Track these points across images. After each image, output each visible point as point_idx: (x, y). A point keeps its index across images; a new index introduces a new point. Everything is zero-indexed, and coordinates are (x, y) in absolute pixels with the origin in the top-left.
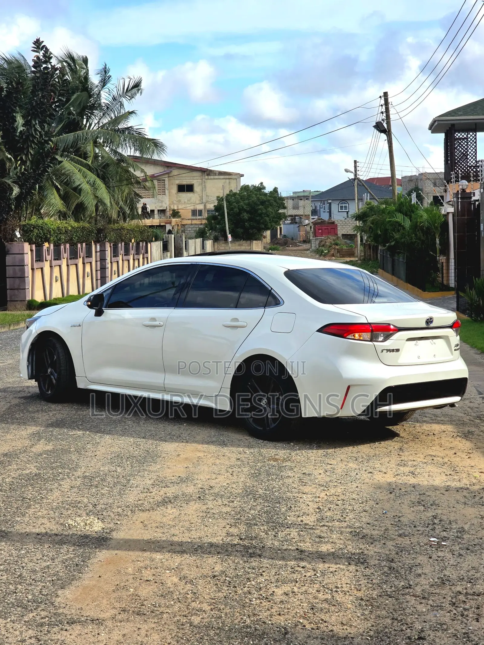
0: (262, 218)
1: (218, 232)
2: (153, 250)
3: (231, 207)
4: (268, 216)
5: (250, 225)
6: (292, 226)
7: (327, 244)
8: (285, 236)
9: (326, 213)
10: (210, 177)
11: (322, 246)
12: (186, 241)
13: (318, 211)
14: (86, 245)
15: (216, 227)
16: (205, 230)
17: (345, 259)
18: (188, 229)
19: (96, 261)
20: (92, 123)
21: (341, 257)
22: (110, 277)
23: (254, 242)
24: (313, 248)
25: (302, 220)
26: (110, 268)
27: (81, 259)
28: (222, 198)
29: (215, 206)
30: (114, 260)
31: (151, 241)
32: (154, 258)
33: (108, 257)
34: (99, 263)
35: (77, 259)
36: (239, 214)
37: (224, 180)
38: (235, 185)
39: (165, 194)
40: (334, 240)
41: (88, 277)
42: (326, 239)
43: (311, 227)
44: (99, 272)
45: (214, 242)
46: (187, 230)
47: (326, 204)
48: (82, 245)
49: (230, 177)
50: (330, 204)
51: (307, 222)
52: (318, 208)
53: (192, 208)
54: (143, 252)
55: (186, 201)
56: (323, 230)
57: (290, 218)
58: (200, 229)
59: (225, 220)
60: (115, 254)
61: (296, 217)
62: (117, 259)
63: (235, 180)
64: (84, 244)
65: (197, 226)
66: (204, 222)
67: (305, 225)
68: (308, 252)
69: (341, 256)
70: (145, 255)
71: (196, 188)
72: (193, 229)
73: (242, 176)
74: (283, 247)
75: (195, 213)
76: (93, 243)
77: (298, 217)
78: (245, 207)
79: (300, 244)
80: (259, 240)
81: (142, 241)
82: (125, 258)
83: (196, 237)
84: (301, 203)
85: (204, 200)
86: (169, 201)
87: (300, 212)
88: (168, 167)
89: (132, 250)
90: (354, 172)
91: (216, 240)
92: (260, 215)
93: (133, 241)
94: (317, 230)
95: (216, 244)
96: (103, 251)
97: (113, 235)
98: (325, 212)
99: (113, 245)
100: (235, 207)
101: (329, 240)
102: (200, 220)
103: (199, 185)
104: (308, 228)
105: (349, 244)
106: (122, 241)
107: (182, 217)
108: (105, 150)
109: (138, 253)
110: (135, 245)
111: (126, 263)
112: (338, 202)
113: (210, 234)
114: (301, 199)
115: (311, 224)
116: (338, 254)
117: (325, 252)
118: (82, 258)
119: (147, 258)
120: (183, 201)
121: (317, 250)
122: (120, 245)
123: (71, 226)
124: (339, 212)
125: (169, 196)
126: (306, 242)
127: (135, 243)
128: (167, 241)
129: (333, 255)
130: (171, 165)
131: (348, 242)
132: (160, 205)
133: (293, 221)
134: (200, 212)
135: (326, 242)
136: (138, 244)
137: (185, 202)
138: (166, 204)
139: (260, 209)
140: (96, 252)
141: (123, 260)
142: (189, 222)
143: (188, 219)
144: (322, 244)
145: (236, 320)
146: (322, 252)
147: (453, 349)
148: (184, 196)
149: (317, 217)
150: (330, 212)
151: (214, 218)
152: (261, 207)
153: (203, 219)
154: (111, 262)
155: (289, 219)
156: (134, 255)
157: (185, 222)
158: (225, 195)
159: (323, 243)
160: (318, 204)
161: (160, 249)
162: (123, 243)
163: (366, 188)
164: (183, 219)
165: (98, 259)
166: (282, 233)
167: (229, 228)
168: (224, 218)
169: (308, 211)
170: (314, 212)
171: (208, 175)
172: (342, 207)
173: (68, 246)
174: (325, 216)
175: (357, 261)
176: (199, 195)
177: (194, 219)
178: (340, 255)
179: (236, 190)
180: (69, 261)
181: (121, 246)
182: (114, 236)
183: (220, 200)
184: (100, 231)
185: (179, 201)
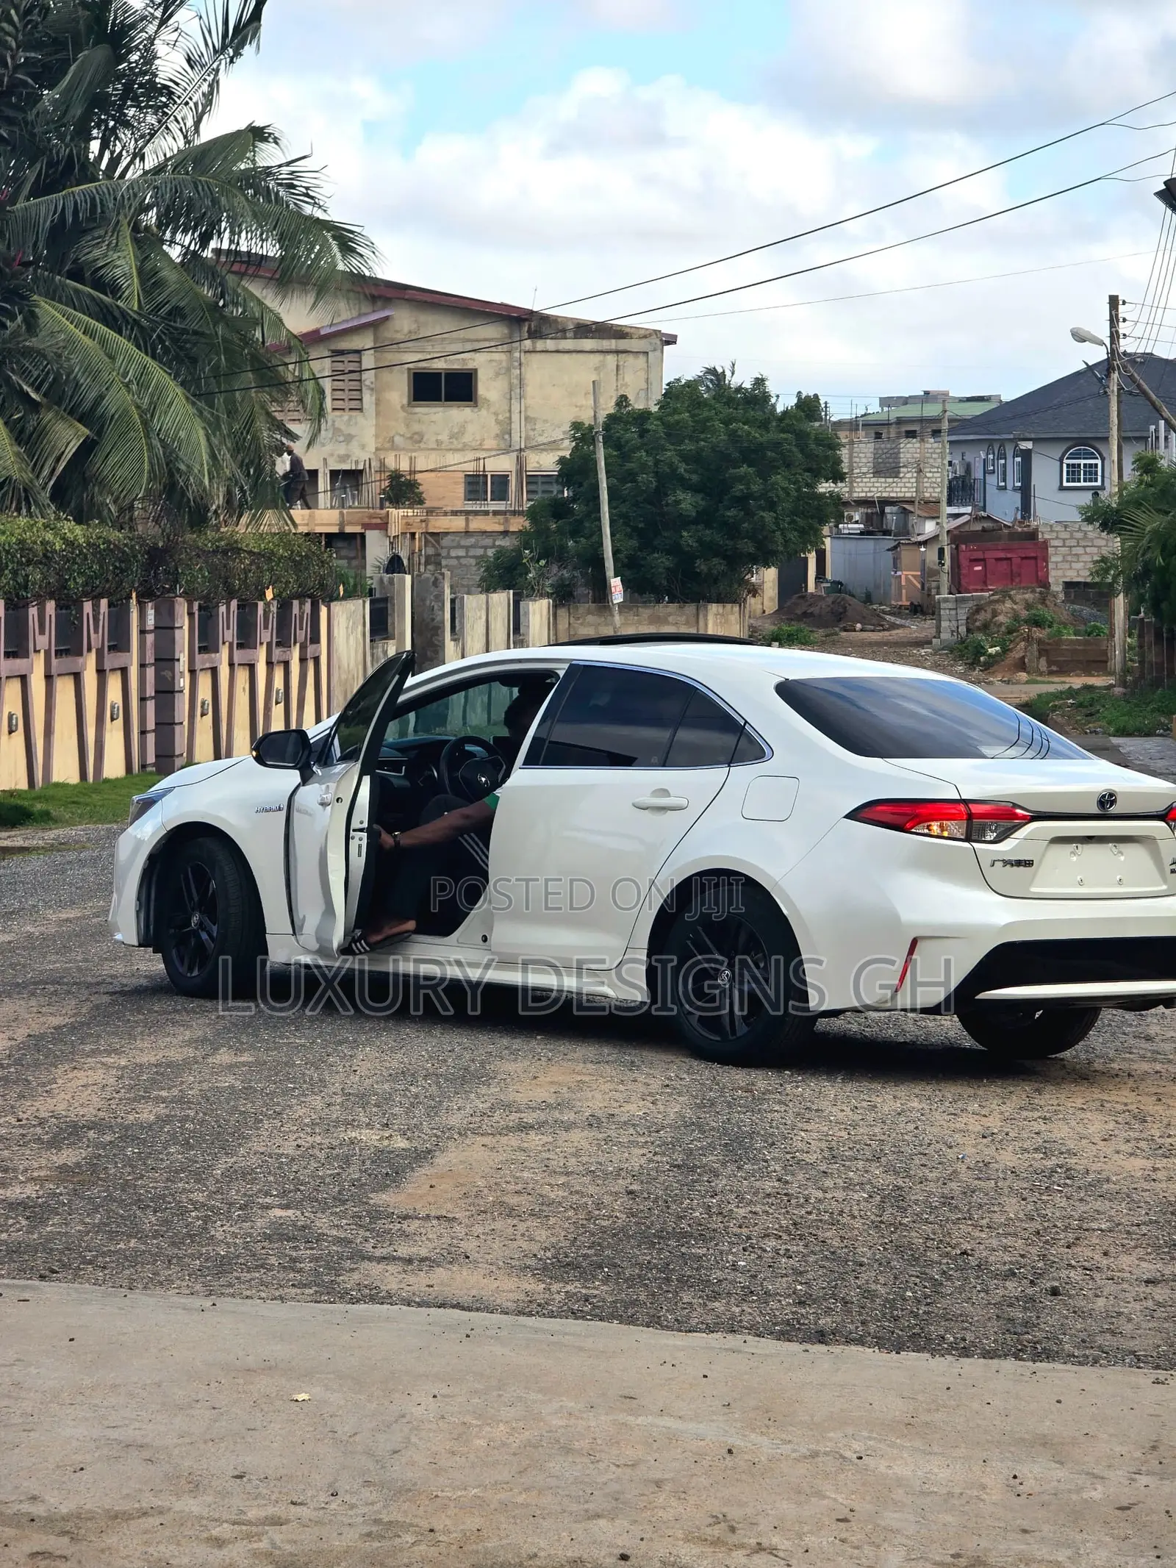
0: (749, 514)
1: (575, 568)
2: (336, 632)
3: (629, 466)
4: (771, 506)
5: (700, 541)
6: (868, 545)
7: (1001, 618)
8: (838, 586)
9: (1009, 492)
10: (540, 345)
11: (979, 629)
12: (453, 601)
13: (978, 486)
14: (110, 605)
15: (563, 548)
16: (520, 556)
17: (1068, 679)
18: (453, 553)
19: (143, 666)
20: (120, 154)
21: (1051, 673)
22: (186, 723)
23: (714, 608)
24: (945, 635)
25: (913, 519)
26: (187, 691)
27: (93, 655)
28: (591, 428)
29: (562, 461)
30: (203, 663)
31: (331, 598)
32: (339, 659)
33: (182, 651)
34: (150, 672)
35: (81, 654)
36: (659, 493)
37: (598, 357)
38: (642, 375)
39: (360, 410)
40: (1028, 606)
41: (112, 719)
42: (997, 601)
43: (941, 551)
44: (151, 705)
45: (555, 607)
46: (448, 557)
47: (1010, 453)
48: (96, 608)
49: (623, 344)
50: (1027, 455)
51: (930, 528)
52: (978, 473)
53: (470, 467)
54: (301, 635)
55: (444, 437)
56: (991, 563)
57: (862, 510)
58: (501, 552)
59: (599, 519)
60: (207, 643)
61: (888, 509)
62: (212, 662)
63: (642, 359)
64: (104, 602)
65: (488, 541)
66: (518, 524)
67: (920, 544)
68: (923, 652)
69: (1054, 668)
70: (311, 649)
71: (488, 388)
72: (472, 553)
73: (668, 343)
74: (829, 631)
75: (481, 488)
76: (134, 601)
77: (895, 509)
78: (682, 468)
79: (899, 621)
80: (734, 602)
81: (301, 597)
82: (239, 656)
83: (489, 585)
84: (910, 450)
85: (516, 437)
86: (377, 436)
87: (902, 487)
88: (374, 299)
89: (266, 627)
90: (1107, 341)
91: (563, 596)
92: (742, 501)
93: (269, 594)
94: (964, 563)
95: (562, 612)
96: (165, 629)
97: (199, 573)
98: (1005, 488)
99: (200, 608)
100: (644, 467)
101: (1008, 604)
102: (501, 518)
103: (497, 374)
104: (931, 555)
105: (1085, 622)
106: (231, 594)
107: (428, 504)
108: (166, 254)
109: (284, 641)
110: (274, 609)
111: (242, 676)
112: (1057, 451)
113: (541, 575)
114: (911, 434)
115: (945, 539)
116: (1043, 662)
117: (992, 651)
118: (94, 651)
119: (317, 660)
120: (430, 441)
121: (962, 641)
122: (223, 609)
123: (64, 538)
124: (1062, 488)
125: (378, 414)
126: (924, 613)
127: (275, 603)
128: (385, 600)
129: (1021, 665)
130: (390, 293)
131: (1087, 611)
132: (342, 450)
133: (875, 526)
134: (501, 482)
135: (995, 614)
136: (285, 606)
137: (439, 442)
138: (363, 447)
139: (740, 479)
140: (143, 632)
141: (231, 665)
142: (458, 523)
143: (455, 513)
144: (979, 624)
145: (664, 792)
146: (979, 650)
147: (1168, 869)
148: (434, 418)
149: (969, 509)
150: (1026, 491)
151: (558, 509)
152: (744, 469)
153: (514, 513)
154: (192, 672)
155: (857, 518)
156: (269, 645)
157: (440, 524)
158: (602, 418)
159: (982, 617)
160: (978, 457)
161: (360, 628)
162: (234, 603)
163: (1153, 404)
164: (430, 512)
165: (150, 658)
166: (829, 576)
167: (614, 554)
168: (597, 509)
169: (935, 485)
170: (961, 489)
171: (535, 335)
172: (1074, 472)
173: (50, 606)
174: (1003, 507)
175: (1111, 686)
176: (496, 414)
177: (476, 513)
178: (1050, 663)
179: (646, 401)
180: (54, 662)
181: (227, 612)
182: (203, 577)
183: (582, 434)
184: (156, 556)
185: (417, 439)
